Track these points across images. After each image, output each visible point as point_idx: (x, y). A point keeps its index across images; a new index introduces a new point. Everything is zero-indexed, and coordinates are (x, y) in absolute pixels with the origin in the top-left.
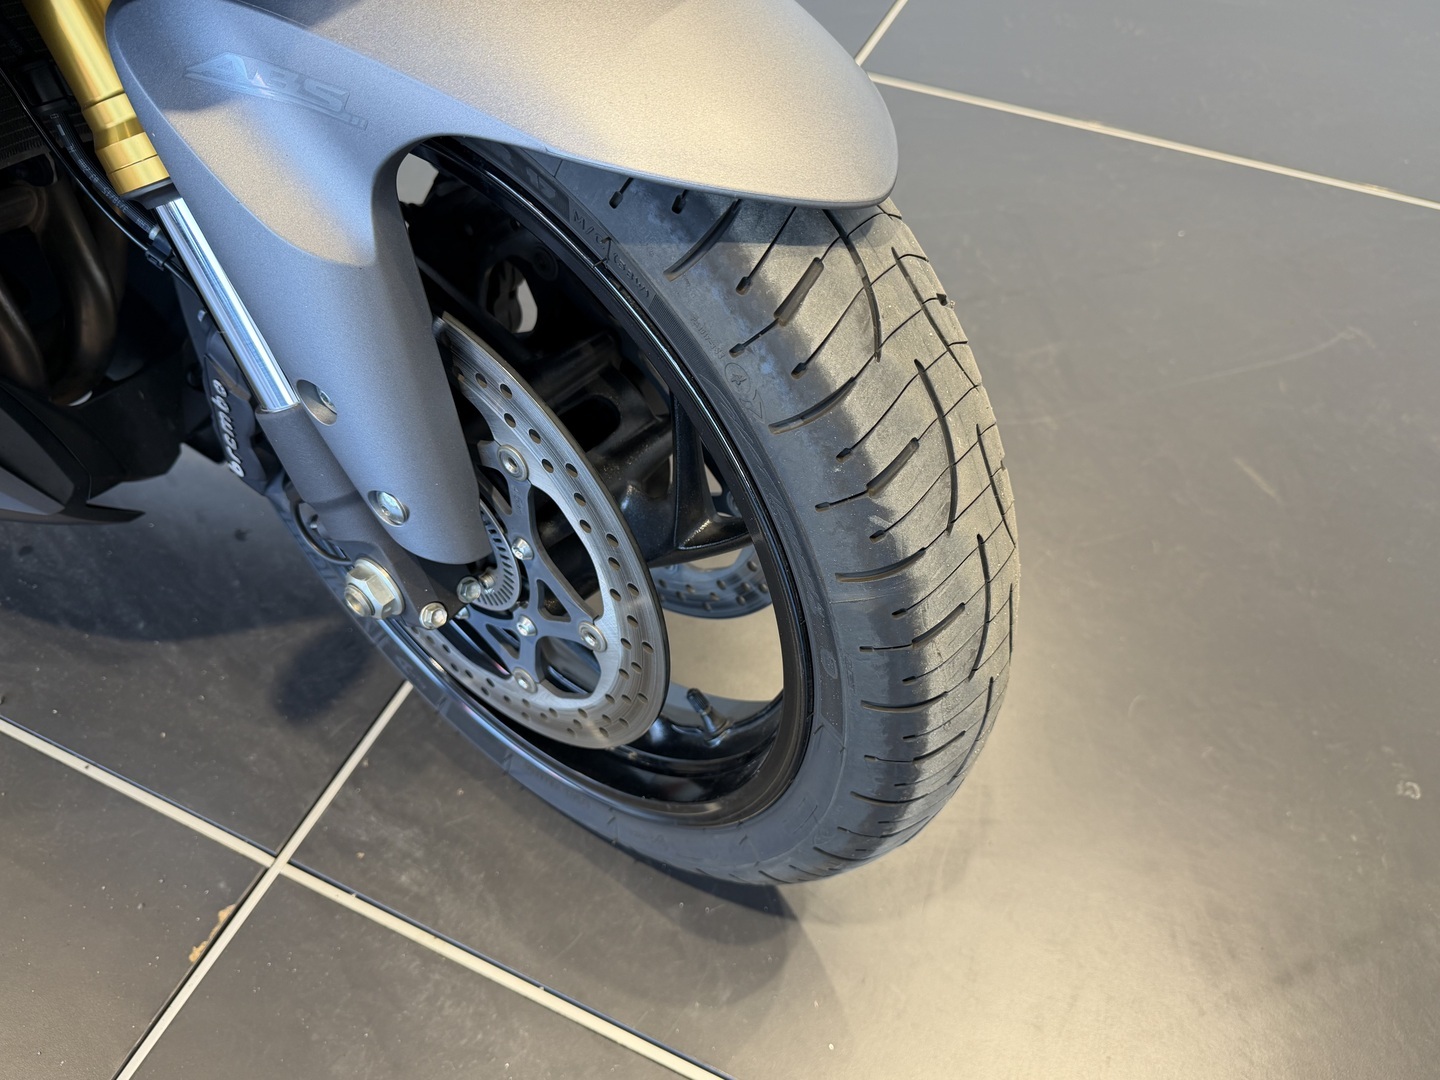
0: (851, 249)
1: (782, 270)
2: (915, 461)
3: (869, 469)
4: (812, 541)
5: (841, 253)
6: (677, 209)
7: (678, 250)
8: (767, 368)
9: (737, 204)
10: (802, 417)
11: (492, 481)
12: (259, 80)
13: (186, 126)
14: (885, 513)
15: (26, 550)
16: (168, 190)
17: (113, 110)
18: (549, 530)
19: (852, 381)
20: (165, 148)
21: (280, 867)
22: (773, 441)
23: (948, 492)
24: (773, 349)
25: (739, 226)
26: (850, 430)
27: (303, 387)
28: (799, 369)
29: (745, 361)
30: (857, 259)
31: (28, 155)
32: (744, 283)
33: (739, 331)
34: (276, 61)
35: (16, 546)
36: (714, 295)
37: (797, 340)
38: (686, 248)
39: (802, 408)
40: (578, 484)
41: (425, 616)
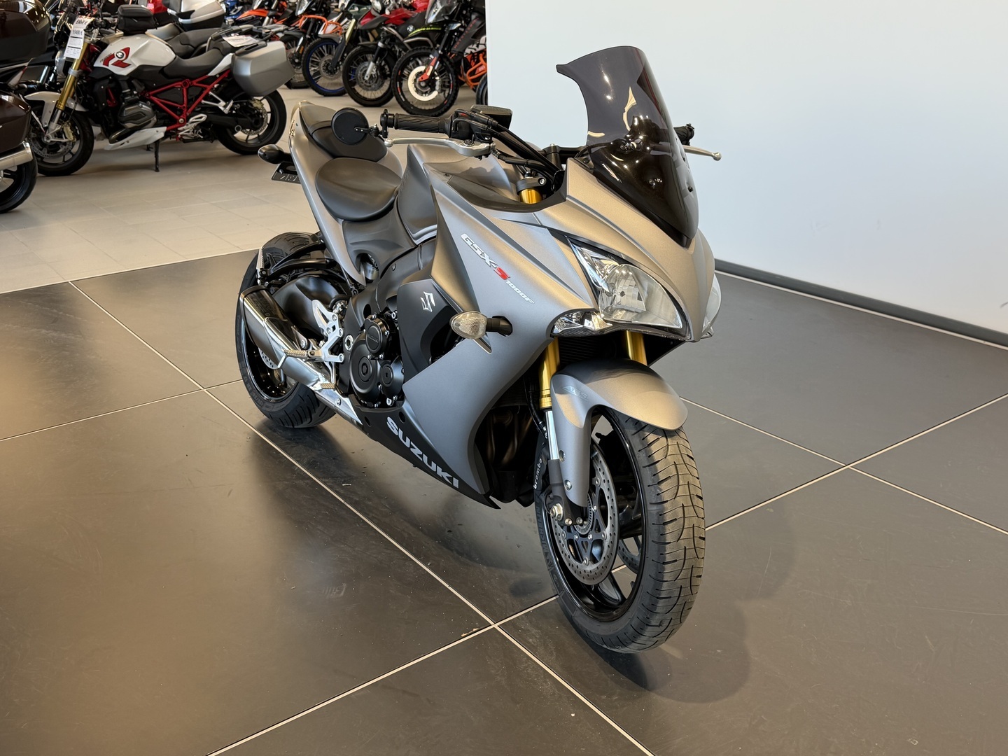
0: (667, 439)
1: (651, 438)
2: (669, 481)
3: (659, 479)
4: (646, 494)
5: (664, 439)
6: (636, 424)
7: (634, 431)
8: (644, 455)
9: (647, 425)
10: (649, 466)
11: (592, 488)
12: (574, 391)
13: (558, 397)
14: (661, 490)
15: (450, 531)
16: (550, 409)
17: (546, 392)
18: (602, 506)
19: (659, 461)
20: (553, 401)
21: (496, 626)
22: (642, 470)
23: (676, 491)
24: (646, 452)
25: (645, 429)
26: (656, 470)
27: (561, 453)
28: (650, 456)
29: (641, 453)
30: (667, 441)
31: (516, 405)
32: (643, 439)
33: (640, 447)
34: (578, 389)
35: (447, 530)
36: (638, 440)
37: (651, 451)
38: (635, 431)
39: (648, 464)
40: (609, 485)
41: (567, 521)
